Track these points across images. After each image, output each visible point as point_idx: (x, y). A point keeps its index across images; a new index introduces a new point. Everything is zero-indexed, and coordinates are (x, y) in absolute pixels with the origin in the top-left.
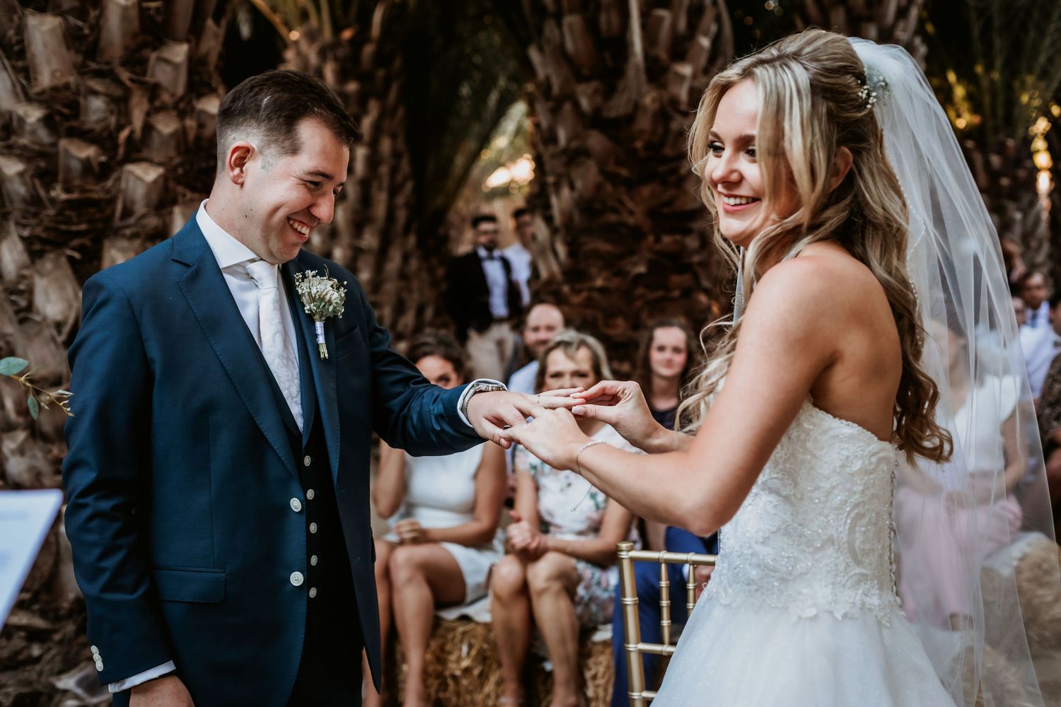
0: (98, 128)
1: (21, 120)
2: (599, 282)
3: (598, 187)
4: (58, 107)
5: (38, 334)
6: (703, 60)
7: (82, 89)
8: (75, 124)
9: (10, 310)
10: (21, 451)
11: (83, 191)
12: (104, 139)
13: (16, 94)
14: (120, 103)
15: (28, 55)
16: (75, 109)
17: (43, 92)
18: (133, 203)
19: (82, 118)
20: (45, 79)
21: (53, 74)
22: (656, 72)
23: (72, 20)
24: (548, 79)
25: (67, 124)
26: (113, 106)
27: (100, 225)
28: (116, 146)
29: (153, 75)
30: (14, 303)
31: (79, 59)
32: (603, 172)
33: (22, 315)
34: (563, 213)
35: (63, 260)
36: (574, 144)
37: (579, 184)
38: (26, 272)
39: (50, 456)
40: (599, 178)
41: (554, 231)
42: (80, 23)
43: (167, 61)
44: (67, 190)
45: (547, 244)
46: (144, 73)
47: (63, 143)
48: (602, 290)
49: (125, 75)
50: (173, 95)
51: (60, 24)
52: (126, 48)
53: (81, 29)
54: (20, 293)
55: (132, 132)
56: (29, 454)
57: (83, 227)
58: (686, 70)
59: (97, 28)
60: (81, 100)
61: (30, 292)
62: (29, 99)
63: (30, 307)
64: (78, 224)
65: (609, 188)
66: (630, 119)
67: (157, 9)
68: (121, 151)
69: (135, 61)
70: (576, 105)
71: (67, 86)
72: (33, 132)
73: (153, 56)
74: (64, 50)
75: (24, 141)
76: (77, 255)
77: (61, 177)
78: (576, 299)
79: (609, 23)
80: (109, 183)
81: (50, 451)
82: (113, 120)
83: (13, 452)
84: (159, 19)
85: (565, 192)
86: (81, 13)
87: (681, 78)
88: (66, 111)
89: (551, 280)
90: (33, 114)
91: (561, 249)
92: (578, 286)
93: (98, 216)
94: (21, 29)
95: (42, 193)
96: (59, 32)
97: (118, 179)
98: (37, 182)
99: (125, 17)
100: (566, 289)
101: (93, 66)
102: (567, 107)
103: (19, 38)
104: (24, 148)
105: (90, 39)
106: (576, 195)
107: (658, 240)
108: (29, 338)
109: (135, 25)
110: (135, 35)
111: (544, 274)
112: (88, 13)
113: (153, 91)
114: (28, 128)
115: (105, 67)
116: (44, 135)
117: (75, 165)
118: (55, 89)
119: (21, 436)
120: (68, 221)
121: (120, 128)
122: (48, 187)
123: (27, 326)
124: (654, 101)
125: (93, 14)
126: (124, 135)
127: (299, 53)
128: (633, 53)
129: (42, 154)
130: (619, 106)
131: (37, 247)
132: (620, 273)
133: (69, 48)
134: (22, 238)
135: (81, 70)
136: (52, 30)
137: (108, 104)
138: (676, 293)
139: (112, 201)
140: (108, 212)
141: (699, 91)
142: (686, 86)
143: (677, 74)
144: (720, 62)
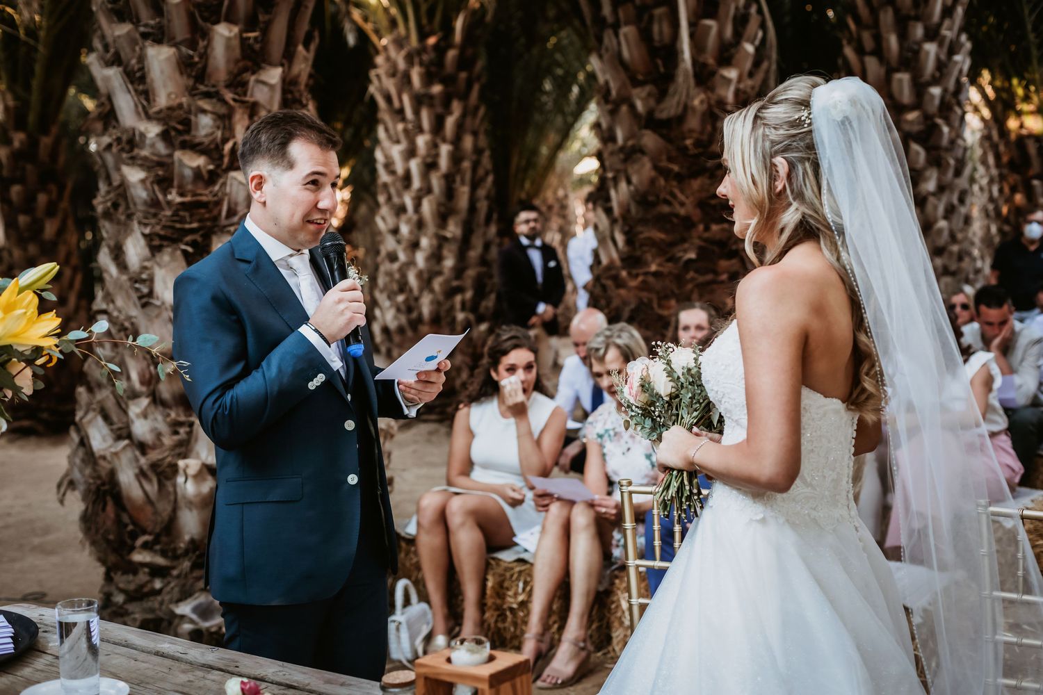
0: (206, 141)
1: (143, 135)
2: (653, 268)
3: (653, 182)
4: (174, 124)
5: (158, 316)
6: (748, 65)
7: (193, 109)
8: (187, 138)
9: (134, 296)
10: (145, 415)
11: (195, 195)
12: (211, 150)
13: (138, 113)
14: (225, 120)
15: (148, 80)
16: (187, 125)
17: (160, 111)
18: (236, 204)
19: (193, 133)
20: (162, 100)
21: (169, 95)
22: (704, 77)
23: (184, 49)
24: (607, 83)
25: (181, 138)
26: (219, 123)
27: (209, 224)
28: (222, 157)
29: (252, 96)
30: (137, 290)
31: (191, 82)
32: (656, 167)
33: (144, 300)
34: (620, 204)
35: (179, 253)
36: (630, 143)
37: (635, 179)
38: (147, 264)
39: (168, 419)
40: (653, 173)
41: (613, 221)
42: (191, 52)
43: (264, 83)
44: (182, 195)
45: (607, 233)
46: (245, 94)
47: (178, 154)
48: (656, 274)
49: (229, 96)
50: (269, 111)
51: (174, 53)
52: (230, 73)
53: (191, 57)
54: (143, 281)
55: (235, 144)
56: (151, 417)
57: (195, 225)
58: (732, 74)
59: (205, 56)
60: (193, 118)
61: (150, 281)
62: (149, 117)
63: (151, 294)
64: (191, 223)
65: (662, 182)
66: (680, 119)
67: (256, 38)
68: (226, 160)
69: (238, 83)
70: (632, 107)
71: (180, 106)
72: (153, 145)
73: (253, 78)
74: (177, 75)
75: (145, 153)
76: (190, 249)
77: (176, 183)
78: (633, 283)
79: (661, 32)
80: (217, 188)
81: (168, 415)
82: (219, 134)
83: (138, 416)
84: (257, 47)
85: (623, 185)
86: (192, 44)
87: (729, 81)
88: (180, 127)
89: (611, 266)
90: (152, 130)
91: (620, 238)
92: (634, 272)
93: (207, 216)
94: (142, 59)
95: (160, 197)
96: (174, 60)
97: (224, 184)
98: (156, 188)
99: (228, 47)
100: (624, 274)
101: (202, 88)
102: (624, 108)
103: (140, 66)
104: (145, 159)
105: (200, 66)
106: (632, 188)
107: (707, 229)
108: (150, 319)
109: (237, 53)
110: (237, 61)
111: (605, 260)
112: (198, 44)
113: (253, 109)
114: (148, 142)
115: (213, 90)
116: (161, 148)
117: (188, 173)
118: (170, 108)
119: (145, 402)
120: (182, 221)
121: (225, 141)
122: (165, 192)
123: (148, 309)
124: (702, 102)
125: (202, 44)
126: (228, 146)
127: (388, 59)
128: (683, 60)
129: (160, 164)
130: (669, 108)
131: (156, 242)
132: (672, 259)
133: (181, 73)
134: (144, 235)
135: (192, 92)
136: (168, 59)
137: (215, 120)
138: (724, 277)
139: (218, 203)
140: (215, 212)
141: (745, 92)
142: (732, 89)
143: (724, 78)
144: (765, 65)
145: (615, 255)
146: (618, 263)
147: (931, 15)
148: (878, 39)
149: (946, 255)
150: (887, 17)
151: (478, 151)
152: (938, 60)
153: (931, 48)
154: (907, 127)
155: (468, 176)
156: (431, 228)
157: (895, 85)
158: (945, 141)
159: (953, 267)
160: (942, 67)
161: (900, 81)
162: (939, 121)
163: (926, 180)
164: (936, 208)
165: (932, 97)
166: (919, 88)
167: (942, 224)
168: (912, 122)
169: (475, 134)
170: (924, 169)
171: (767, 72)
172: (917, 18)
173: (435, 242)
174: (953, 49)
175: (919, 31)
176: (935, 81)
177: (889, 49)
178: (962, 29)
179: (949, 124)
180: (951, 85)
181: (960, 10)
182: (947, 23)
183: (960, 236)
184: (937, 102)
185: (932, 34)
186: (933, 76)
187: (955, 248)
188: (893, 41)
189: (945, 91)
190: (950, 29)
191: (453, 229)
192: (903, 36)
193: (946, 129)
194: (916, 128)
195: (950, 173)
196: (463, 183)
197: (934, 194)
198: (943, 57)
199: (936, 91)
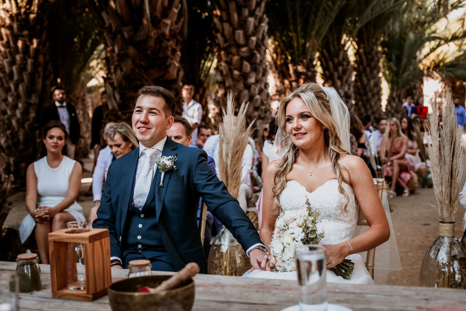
3: (132, 70)
6: (175, 18)
22: (156, 22)
24: (110, 24)
32: (134, 63)
34: (117, 81)
36: (122, 52)
37: (124, 69)
40: (133, 66)
41: (114, 89)
45: (112, 94)
58: (168, 22)
65: (137, 70)
66: (145, 41)
70: (123, 36)
78: (124, 117)
79: (135, 1)
85: (119, 72)
87: (166, 25)
91: (117, 96)
92: (125, 112)
100: (120, 113)
102: (119, 36)
106: (123, 73)
111: (110, 107)
124: (155, 34)
128: (146, 14)
130: (141, 36)
141: (174, 30)
142: (168, 28)
143: (165, 23)
144: (182, 19)
145: (115, 105)
146: (117, 108)
147: (251, 6)
148: (229, 15)
149: (259, 110)
150: (233, 6)
151: (46, 63)
152: (255, 25)
153: (252, 20)
154: (242, 54)
155: (41, 74)
156: (23, 99)
157: (237, 36)
158: (258, 61)
159: (263, 116)
160: (256, 28)
161: (239, 34)
162: (256, 52)
163: (251, 77)
164: (255, 90)
165: (252, 41)
166: (247, 37)
167: (258, 97)
168: (244, 52)
169: (44, 55)
170: (250, 73)
171: (184, 22)
172: (246, 7)
173: (25, 105)
174: (261, 21)
175: (246, 12)
176: (254, 34)
177: (234, 20)
178: (264, 13)
179: (260, 53)
180: (260, 36)
181: (263, 4)
182: (258, 9)
183: (265, 102)
184: (254, 43)
185: (252, 14)
186: (253, 32)
187: (263, 107)
188: (235, 16)
189: (258, 39)
190: (259, 12)
191: (34, 99)
192: (240, 14)
193: (258, 56)
194: (246, 55)
195: (261, 75)
196: (39, 77)
197: (254, 84)
198: (257, 24)
199: (254, 39)
